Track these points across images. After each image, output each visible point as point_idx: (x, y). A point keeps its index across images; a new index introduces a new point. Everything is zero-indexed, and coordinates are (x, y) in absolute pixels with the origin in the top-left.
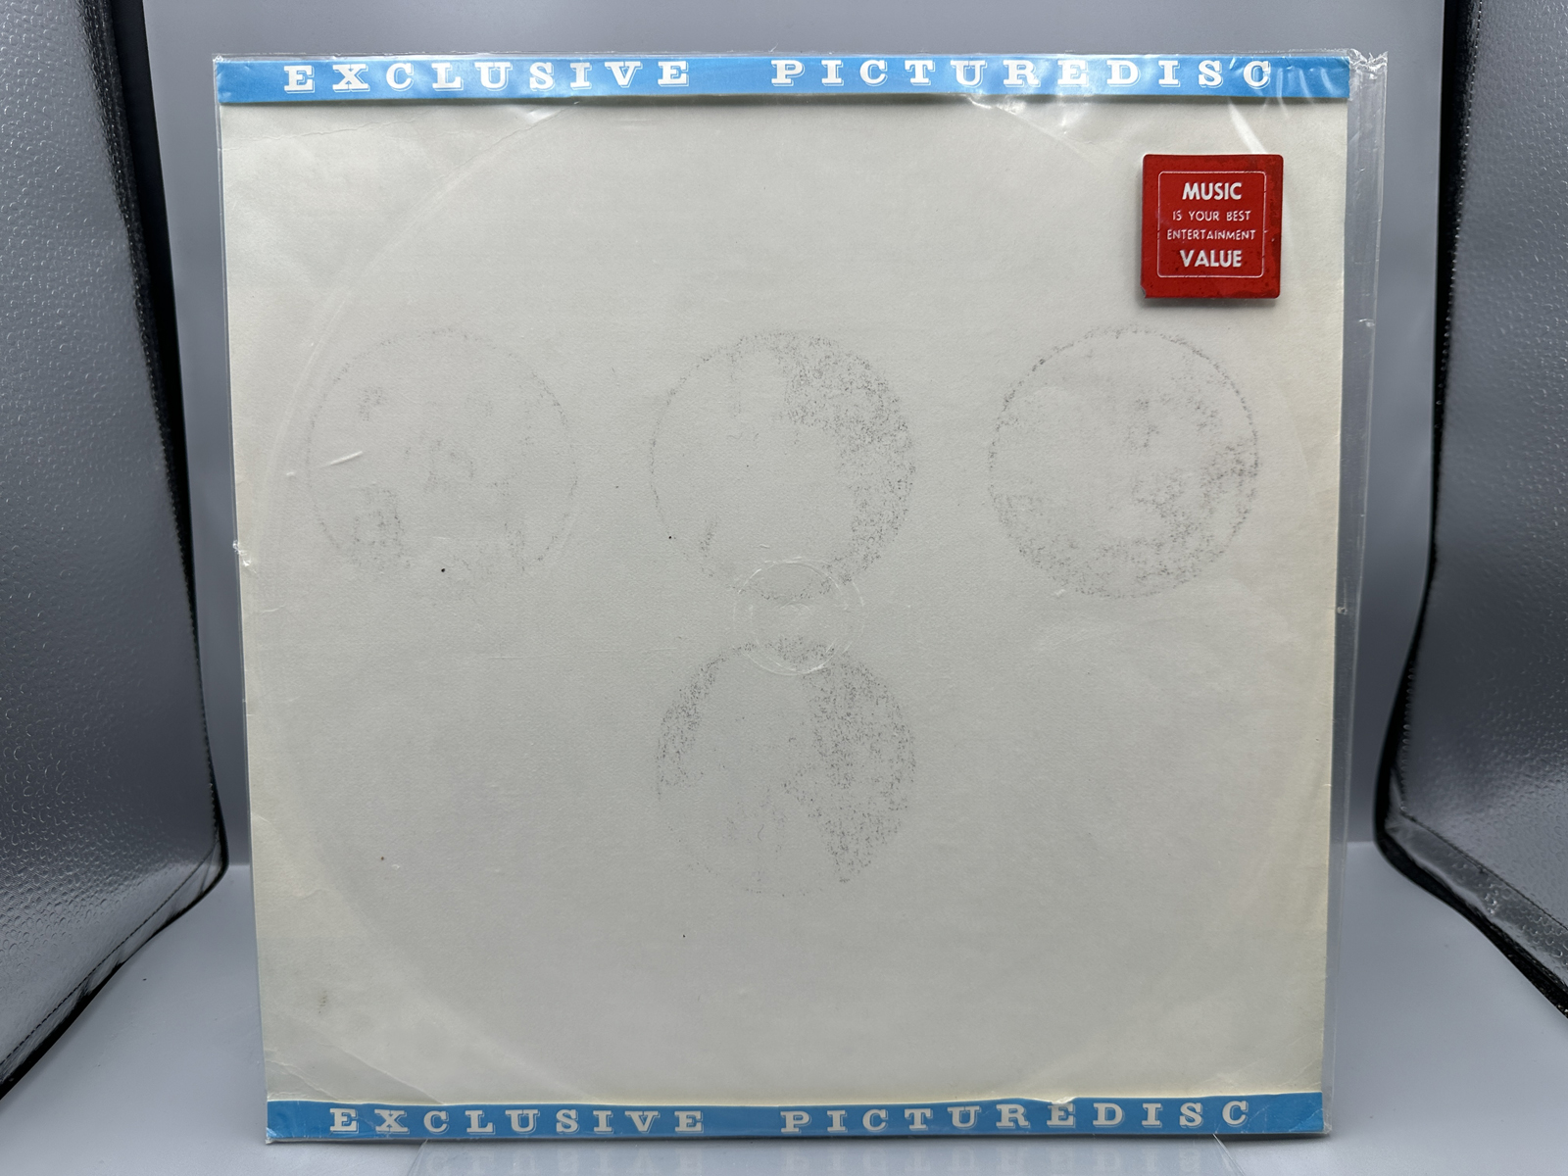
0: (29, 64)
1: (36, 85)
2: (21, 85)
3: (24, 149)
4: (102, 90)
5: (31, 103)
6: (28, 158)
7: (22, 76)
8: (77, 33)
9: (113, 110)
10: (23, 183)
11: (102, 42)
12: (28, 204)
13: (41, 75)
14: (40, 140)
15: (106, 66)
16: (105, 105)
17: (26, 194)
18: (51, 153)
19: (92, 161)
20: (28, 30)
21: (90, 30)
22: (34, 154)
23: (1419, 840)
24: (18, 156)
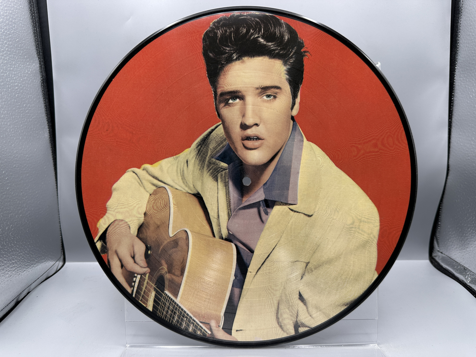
0: (9, 6)
1: (11, 13)
2: (6, 13)
4: (32, 17)
5: (9, 18)
6: (8, 36)
7: (7, 10)
9: (36, 24)
10: (6, 44)
11: (33, 3)
12: (8, 50)
13: (13, 10)
14: (12, 30)
15: (34, 10)
16: (33, 22)
17: (7, 47)
18: (15, 35)
19: (28, 38)
22: (10, 35)
23: (443, 259)
24: (5, 35)
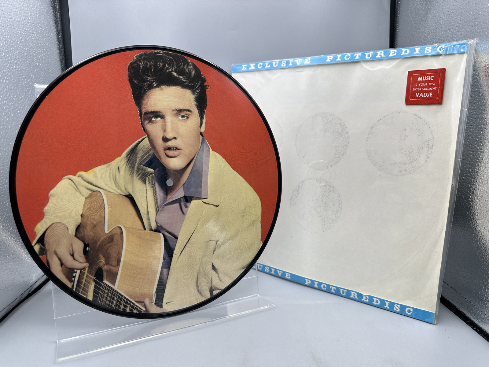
0: (45, 45)
1: (46, 51)
2: (43, 50)
3: (43, 66)
4: (60, 52)
5: (45, 55)
7: (43, 48)
8: (56, 38)
9: (62, 57)
10: (42, 74)
11: (60, 40)
12: (44, 79)
13: (48, 48)
14: (47, 64)
15: (61, 46)
16: (61, 56)
17: (43, 77)
18: (49, 67)
19: (57, 69)
20: (45, 38)
21: (58, 37)
22: (45, 67)
24: (42, 67)
